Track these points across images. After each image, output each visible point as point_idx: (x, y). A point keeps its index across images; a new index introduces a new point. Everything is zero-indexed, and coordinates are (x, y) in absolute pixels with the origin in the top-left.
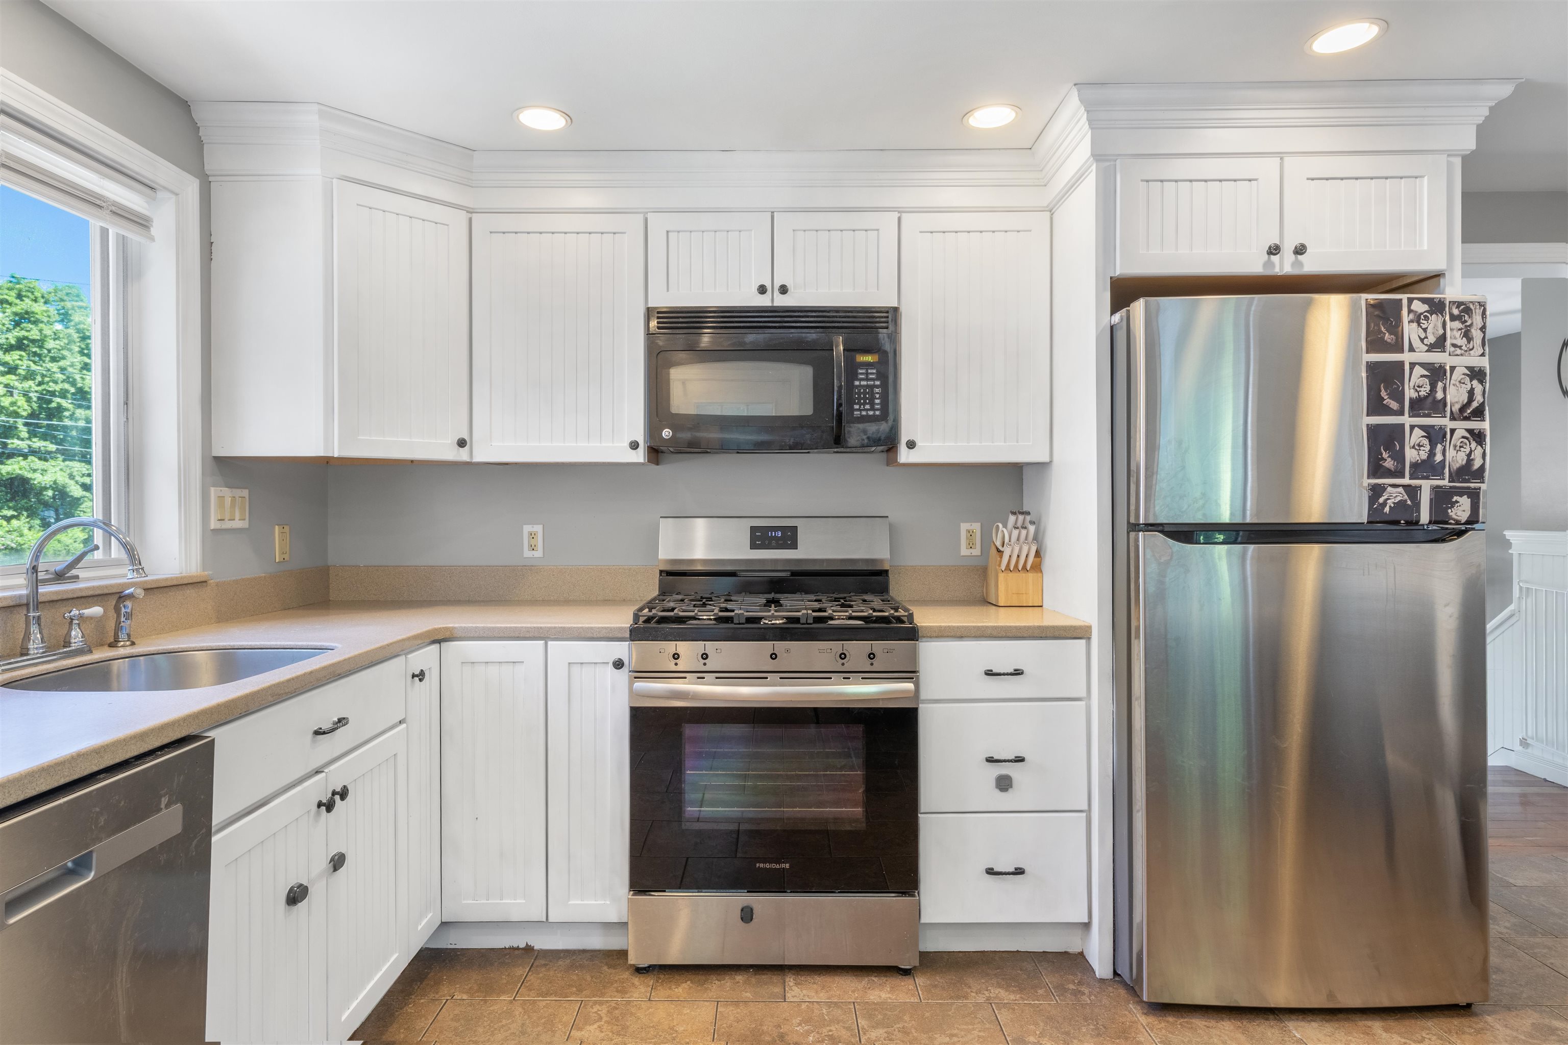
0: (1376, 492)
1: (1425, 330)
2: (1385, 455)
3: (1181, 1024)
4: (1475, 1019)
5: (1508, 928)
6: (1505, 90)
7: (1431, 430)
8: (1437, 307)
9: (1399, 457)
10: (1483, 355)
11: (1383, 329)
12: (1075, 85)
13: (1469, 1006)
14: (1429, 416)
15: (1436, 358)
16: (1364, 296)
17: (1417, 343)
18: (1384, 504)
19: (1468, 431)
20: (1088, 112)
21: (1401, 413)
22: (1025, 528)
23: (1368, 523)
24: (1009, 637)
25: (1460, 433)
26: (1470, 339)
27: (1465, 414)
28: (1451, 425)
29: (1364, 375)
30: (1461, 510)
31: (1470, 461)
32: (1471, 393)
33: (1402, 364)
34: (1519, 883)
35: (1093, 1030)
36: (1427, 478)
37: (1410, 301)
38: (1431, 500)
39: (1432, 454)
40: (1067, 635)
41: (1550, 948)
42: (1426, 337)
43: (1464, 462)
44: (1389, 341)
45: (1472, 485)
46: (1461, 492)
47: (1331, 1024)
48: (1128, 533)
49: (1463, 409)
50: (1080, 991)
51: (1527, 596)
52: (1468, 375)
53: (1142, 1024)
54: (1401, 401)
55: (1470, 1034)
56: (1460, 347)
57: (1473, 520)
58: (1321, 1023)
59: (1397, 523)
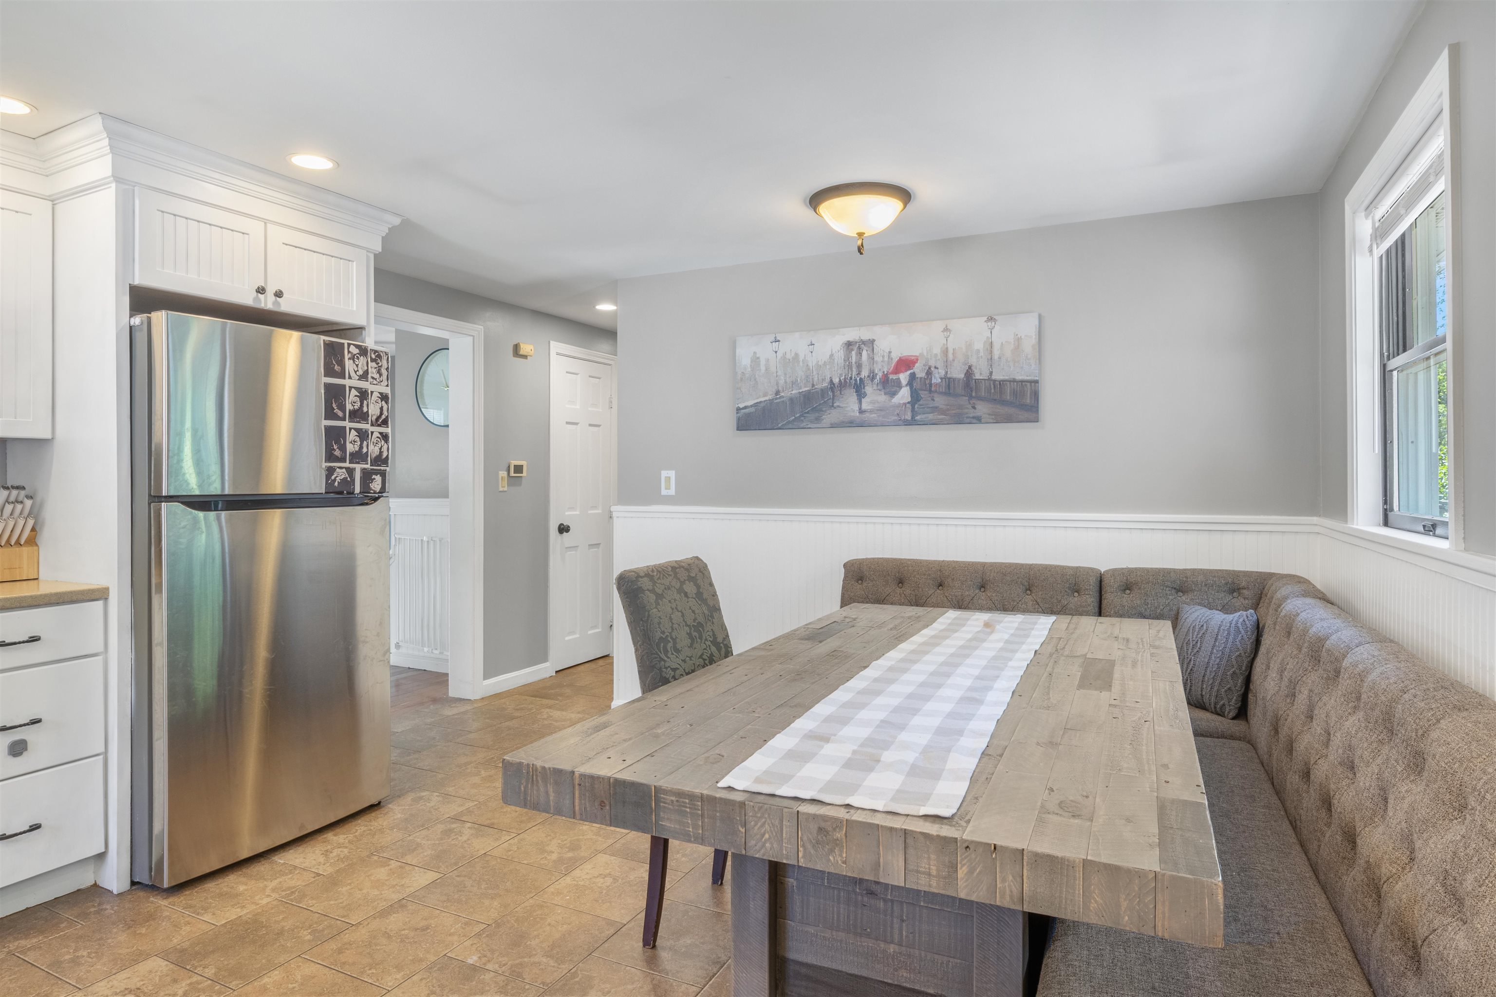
0: (330, 471)
1: (357, 366)
2: (335, 447)
3: (196, 892)
4: (383, 809)
5: (396, 756)
6: (397, 221)
7: (360, 432)
8: (363, 351)
9: (343, 448)
10: (387, 386)
11: (334, 362)
12: (100, 113)
13: (380, 803)
14: (359, 422)
15: (363, 385)
16: (323, 338)
17: (353, 374)
18: (335, 480)
19: (381, 433)
20: (110, 139)
21: (344, 419)
22: (22, 502)
23: (326, 493)
24: (23, 607)
25: (376, 434)
26: (381, 375)
27: (379, 423)
28: (371, 429)
29: (323, 391)
30: (376, 485)
31: (381, 453)
32: (382, 408)
33: (344, 386)
34: (400, 730)
35: (123, 927)
36: (358, 463)
37: (349, 345)
38: (361, 477)
39: (361, 447)
40: (85, 598)
41: (417, 759)
42: (358, 371)
43: (378, 453)
44: (337, 370)
45: (382, 468)
46: (377, 472)
47: (302, 846)
48: (149, 504)
49: (377, 419)
50: (102, 909)
51: (399, 543)
52: (380, 398)
53: (165, 906)
54: (344, 411)
55: (381, 817)
56: (376, 379)
57: (383, 490)
58: (295, 849)
59: (341, 493)
